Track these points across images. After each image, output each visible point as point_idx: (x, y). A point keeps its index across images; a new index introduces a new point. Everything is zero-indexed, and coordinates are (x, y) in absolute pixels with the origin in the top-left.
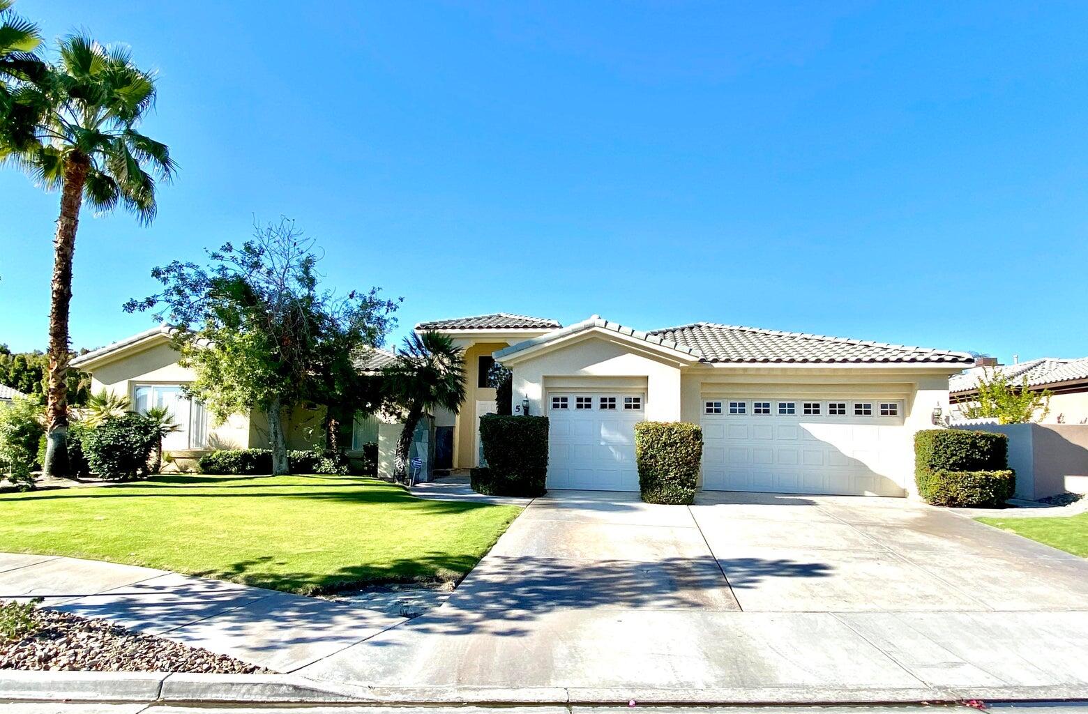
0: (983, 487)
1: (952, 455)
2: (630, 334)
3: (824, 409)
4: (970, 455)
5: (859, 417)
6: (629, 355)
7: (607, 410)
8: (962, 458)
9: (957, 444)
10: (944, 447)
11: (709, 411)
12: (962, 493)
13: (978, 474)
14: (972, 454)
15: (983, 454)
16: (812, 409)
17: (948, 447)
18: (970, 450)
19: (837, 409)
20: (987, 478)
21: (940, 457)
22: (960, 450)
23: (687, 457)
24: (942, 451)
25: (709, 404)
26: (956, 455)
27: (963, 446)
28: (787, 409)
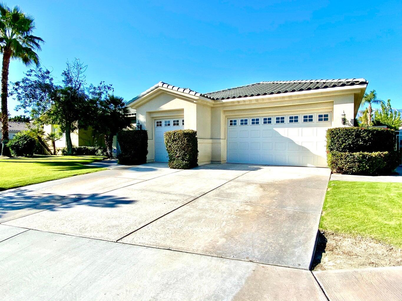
0: (360, 162)
1: (343, 143)
2: (177, 90)
3: (287, 120)
4: (355, 142)
5: (306, 123)
6: (177, 99)
7: (176, 126)
8: (349, 144)
9: (345, 135)
10: (337, 138)
11: (231, 124)
12: (345, 166)
13: (357, 154)
14: (357, 141)
15: (365, 141)
16: (280, 120)
17: (340, 138)
18: (356, 139)
19: (294, 120)
20: (364, 157)
21: (336, 143)
22: (348, 139)
23: (182, 146)
24: (336, 140)
25: (231, 121)
26: (345, 142)
27: (350, 136)
28: (267, 121)
